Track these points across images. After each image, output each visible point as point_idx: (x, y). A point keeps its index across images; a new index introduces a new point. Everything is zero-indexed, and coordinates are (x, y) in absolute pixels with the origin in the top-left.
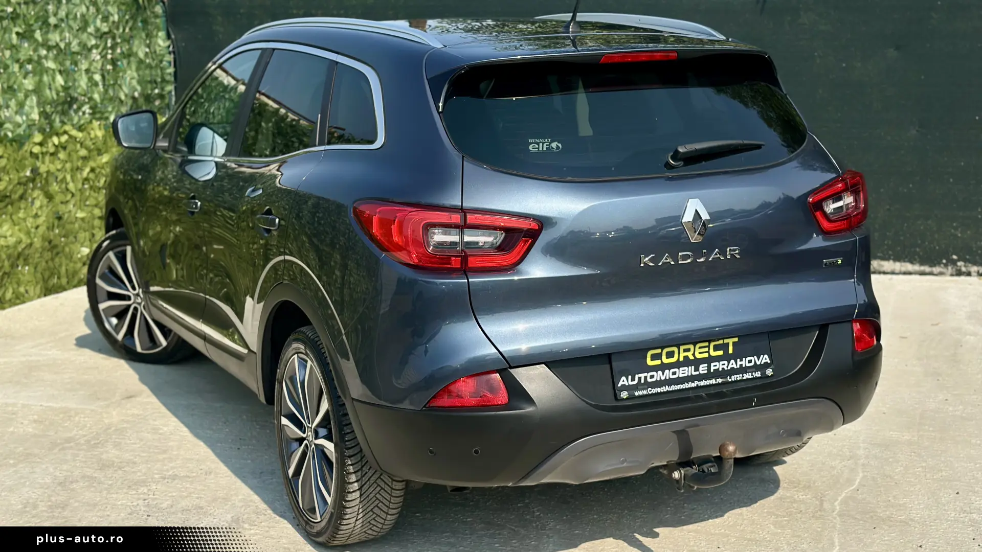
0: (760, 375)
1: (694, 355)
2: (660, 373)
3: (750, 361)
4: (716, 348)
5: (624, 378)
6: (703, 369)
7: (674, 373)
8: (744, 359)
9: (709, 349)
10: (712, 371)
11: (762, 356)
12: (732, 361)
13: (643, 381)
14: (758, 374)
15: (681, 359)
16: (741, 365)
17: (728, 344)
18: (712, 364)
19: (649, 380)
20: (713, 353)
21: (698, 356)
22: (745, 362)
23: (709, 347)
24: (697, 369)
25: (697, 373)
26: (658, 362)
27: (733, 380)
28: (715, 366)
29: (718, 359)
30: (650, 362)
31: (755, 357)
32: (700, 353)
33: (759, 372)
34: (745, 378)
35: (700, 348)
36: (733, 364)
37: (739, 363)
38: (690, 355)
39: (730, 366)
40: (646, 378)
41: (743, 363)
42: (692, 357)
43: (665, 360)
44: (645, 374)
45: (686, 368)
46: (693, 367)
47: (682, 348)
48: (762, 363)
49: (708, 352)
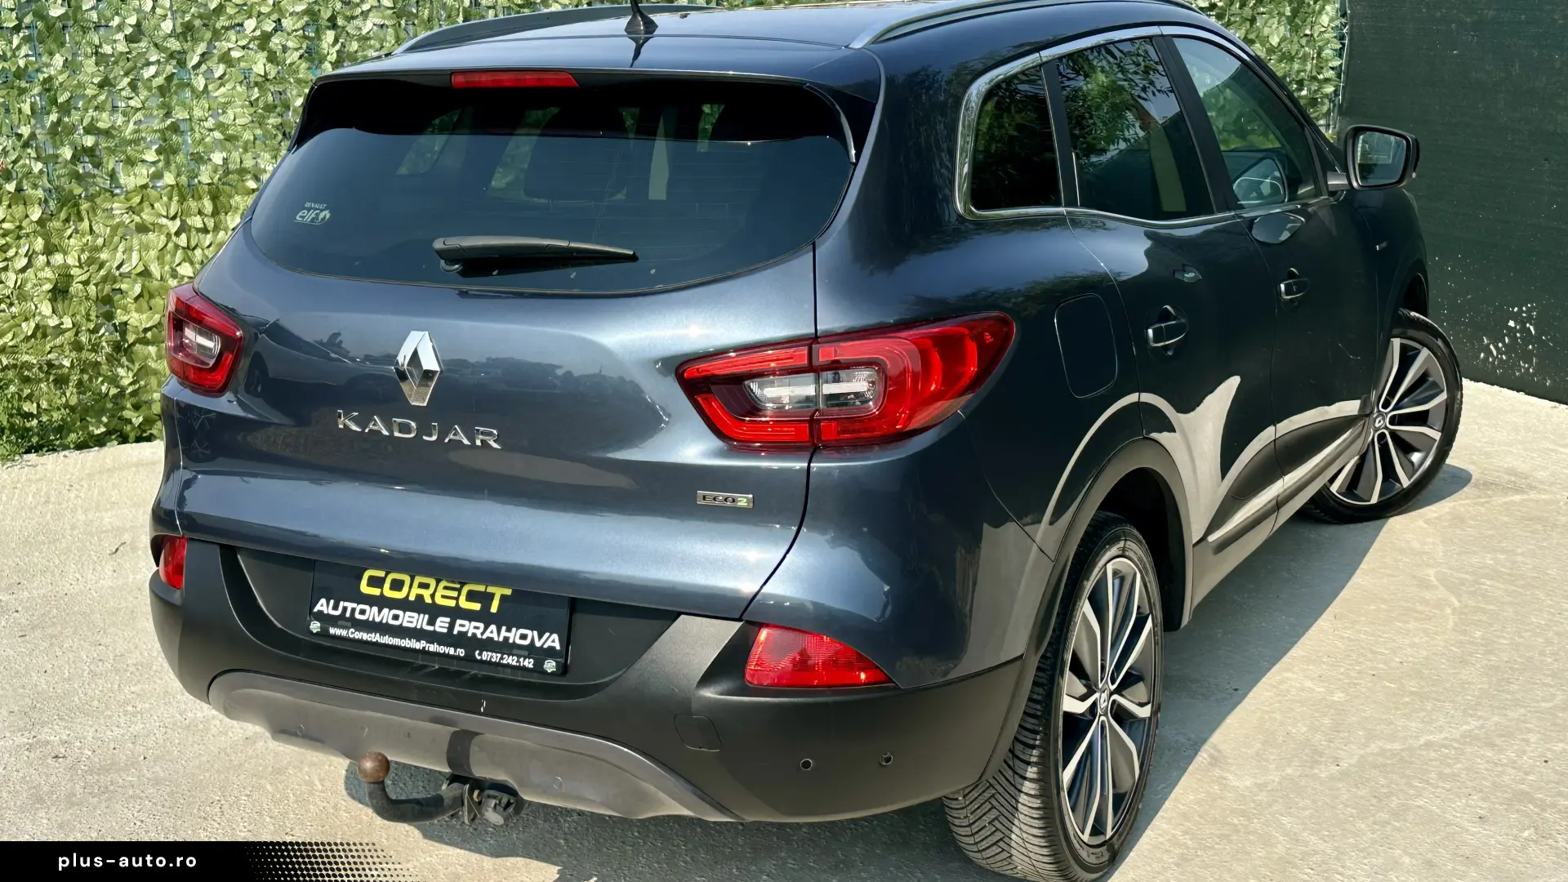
0: (531, 666)
1: (433, 596)
2: (375, 609)
3: (524, 637)
4: (471, 596)
5: (323, 601)
6: (442, 625)
7: (396, 617)
8: (514, 629)
9: (459, 595)
10: (455, 632)
11: (547, 634)
12: (493, 627)
13: (348, 615)
14: (529, 663)
15: (412, 598)
16: (506, 639)
17: (492, 596)
18: (459, 622)
19: (358, 616)
20: (465, 604)
21: (439, 601)
22: (514, 636)
23: (459, 591)
24: (432, 622)
25: (431, 628)
26: (376, 592)
27: (484, 659)
28: (463, 626)
29: (470, 616)
30: (365, 588)
31: (535, 633)
32: (443, 597)
33: (532, 660)
34: (505, 662)
35: (446, 588)
36: (492, 632)
37: (504, 633)
38: (426, 594)
39: (487, 634)
40: (353, 610)
41: (511, 635)
42: (428, 600)
43: (389, 593)
44: (354, 605)
45: (416, 615)
46: (427, 616)
47: (418, 580)
48: (546, 646)
49: (457, 599)
